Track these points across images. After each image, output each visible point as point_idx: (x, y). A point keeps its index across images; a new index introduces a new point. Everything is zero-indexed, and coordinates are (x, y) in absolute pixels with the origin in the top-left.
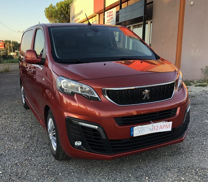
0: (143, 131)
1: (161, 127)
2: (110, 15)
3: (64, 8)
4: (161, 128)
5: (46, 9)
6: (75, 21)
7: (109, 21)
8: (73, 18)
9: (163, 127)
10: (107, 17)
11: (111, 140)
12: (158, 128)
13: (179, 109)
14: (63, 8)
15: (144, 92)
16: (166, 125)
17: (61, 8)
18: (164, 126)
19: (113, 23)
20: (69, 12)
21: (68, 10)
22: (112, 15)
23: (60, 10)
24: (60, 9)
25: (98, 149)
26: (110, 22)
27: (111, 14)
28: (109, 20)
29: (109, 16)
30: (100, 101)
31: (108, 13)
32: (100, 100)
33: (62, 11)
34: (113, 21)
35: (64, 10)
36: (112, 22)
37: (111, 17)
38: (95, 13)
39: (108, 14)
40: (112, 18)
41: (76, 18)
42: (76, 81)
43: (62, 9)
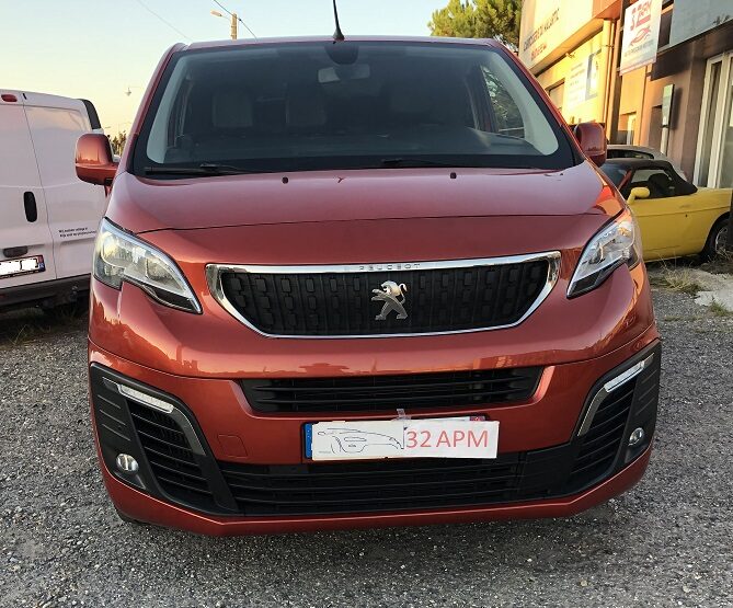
0: (360, 445)
1: (443, 438)
2: (642, 17)
3: (501, 10)
4: (447, 441)
5: (435, 15)
6: (534, 56)
7: (636, 45)
8: (528, 44)
9: (455, 440)
10: (632, 28)
11: (223, 464)
12: (433, 441)
13: (549, 372)
14: (497, 9)
15: (381, 289)
16: (471, 433)
17: (489, 6)
18: (459, 436)
19: (647, 50)
20: (517, 20)
21: (516, 12)
22: (648, 18)
23: (485, 18)
24: (487, 14)
25: (192, 491)
26: (639, 48)
27: (646, 15)
28: (635, 41)
29: (639, 23)
30: (196, 313)
31: (634, 11)
32: (199, 310)
33: (490, 22)
34: (651, 42)
35: (500, 16)
36: (644, 46)
37: (644, 26)
38: (598, 17)
39: (637, 12)
40: (647, 30)
41: (537, 44)
42: (131, 233)
43: (494, 11)
